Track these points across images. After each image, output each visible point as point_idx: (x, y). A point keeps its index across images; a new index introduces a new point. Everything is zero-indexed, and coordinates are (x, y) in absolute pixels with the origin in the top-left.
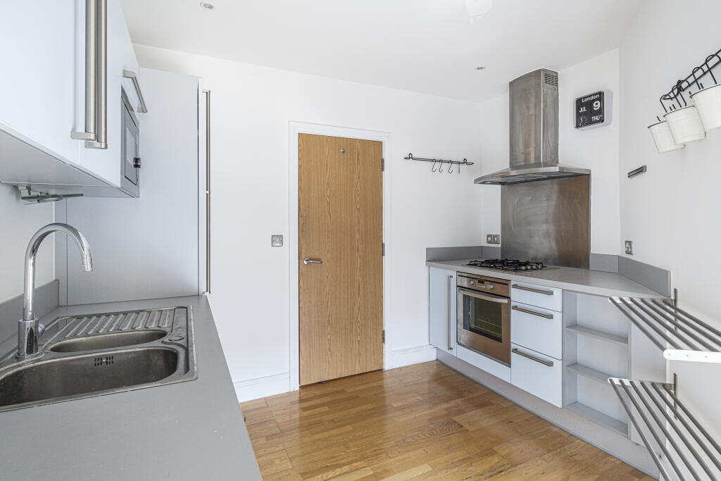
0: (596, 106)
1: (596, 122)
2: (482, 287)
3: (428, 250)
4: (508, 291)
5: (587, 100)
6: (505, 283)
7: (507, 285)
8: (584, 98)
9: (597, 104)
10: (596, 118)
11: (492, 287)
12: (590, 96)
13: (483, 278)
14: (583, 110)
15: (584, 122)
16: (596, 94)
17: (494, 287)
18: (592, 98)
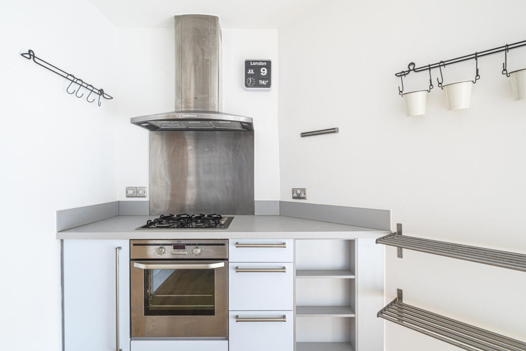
0: (264, 72)
1: (263, 86)
2: (181, 253)
3: (60, 213)
4: (226, 252)
5: (255, 64)
6: (222, 244)
7: (224, 245)
8: (253, 61)
9: (264, 70)
10: (263, 82)
11: (199, 251)
12: (258, 61)
13: (183, 242)
14: (251, 72)
15: (252, 83)
16: (263, 61)
17: (202, 251)
18: (260, 64)
